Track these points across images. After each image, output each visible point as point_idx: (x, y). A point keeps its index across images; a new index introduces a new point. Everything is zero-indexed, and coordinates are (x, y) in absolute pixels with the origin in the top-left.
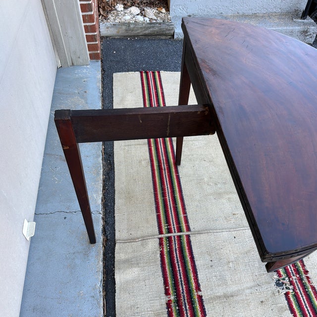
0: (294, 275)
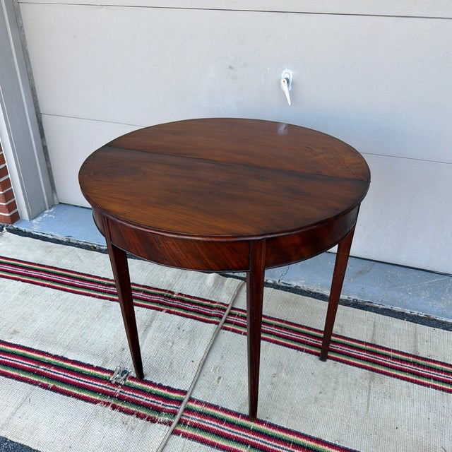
0: (121, 392)
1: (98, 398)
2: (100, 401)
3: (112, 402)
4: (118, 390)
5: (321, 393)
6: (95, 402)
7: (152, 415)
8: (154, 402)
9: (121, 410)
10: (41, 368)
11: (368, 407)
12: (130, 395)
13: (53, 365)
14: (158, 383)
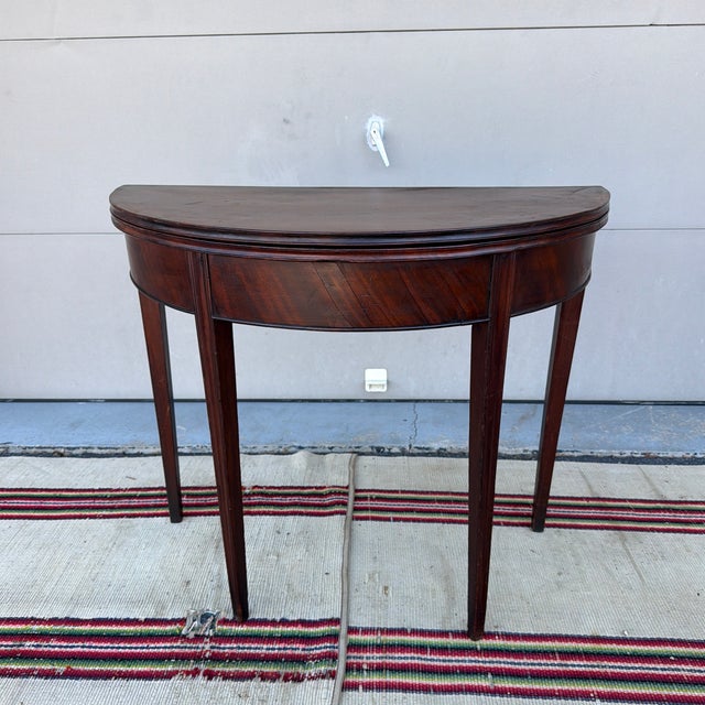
0: (212, 647)
1: (170, 668)
2: (177, 672)
3: (203, 667)
4: (207, 646)
5: (560, 574)
6: (169, 676)
7: (290, 670)
8: (284, 649)
9: (226, 676)
10: (29, 645)
11: (641, 576)
12: (232, 648)
13: (52, 636)
14: (278, 619)
